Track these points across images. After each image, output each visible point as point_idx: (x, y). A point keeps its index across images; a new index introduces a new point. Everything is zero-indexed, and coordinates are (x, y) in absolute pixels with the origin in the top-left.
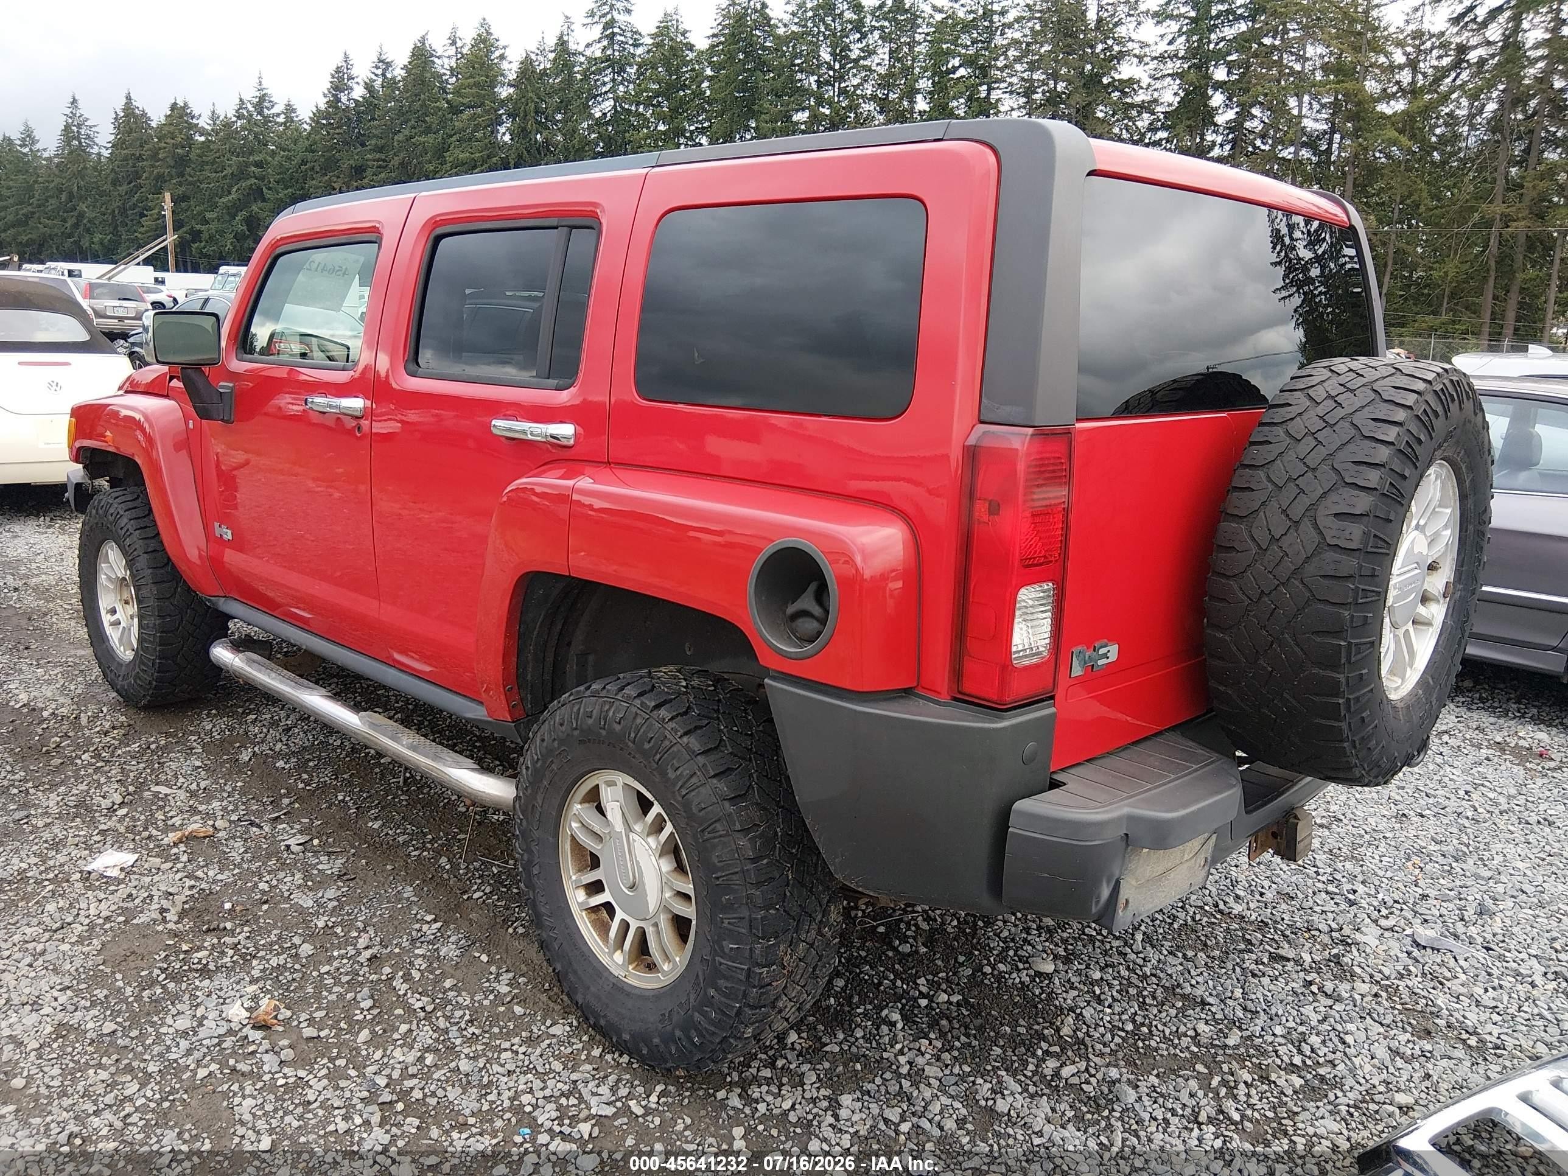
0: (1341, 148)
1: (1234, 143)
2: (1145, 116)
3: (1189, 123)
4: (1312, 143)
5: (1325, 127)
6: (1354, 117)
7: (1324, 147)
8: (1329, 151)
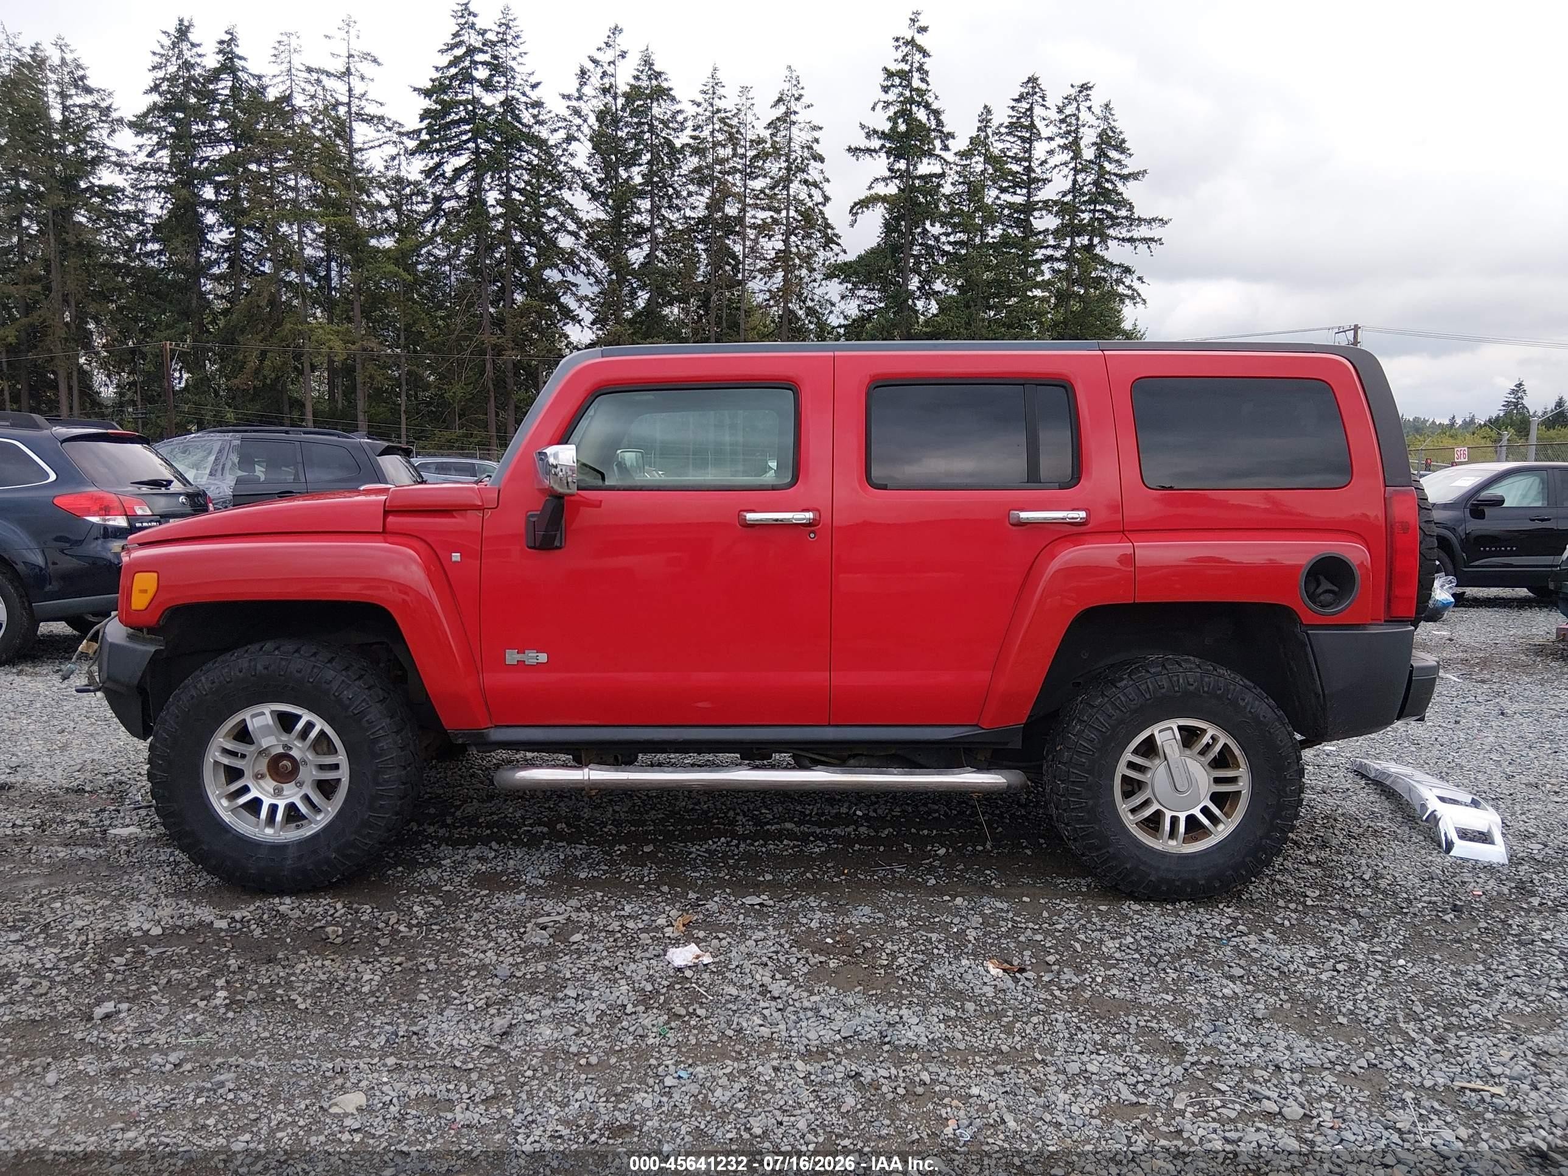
0: (341, 276)
1: (232, 262)
2: (133, 226)
3: (185, 237)
4: (310, 268)
5: (322, 255)
6: (352, 249)
7: (323, 274)
8: (328, 277)
